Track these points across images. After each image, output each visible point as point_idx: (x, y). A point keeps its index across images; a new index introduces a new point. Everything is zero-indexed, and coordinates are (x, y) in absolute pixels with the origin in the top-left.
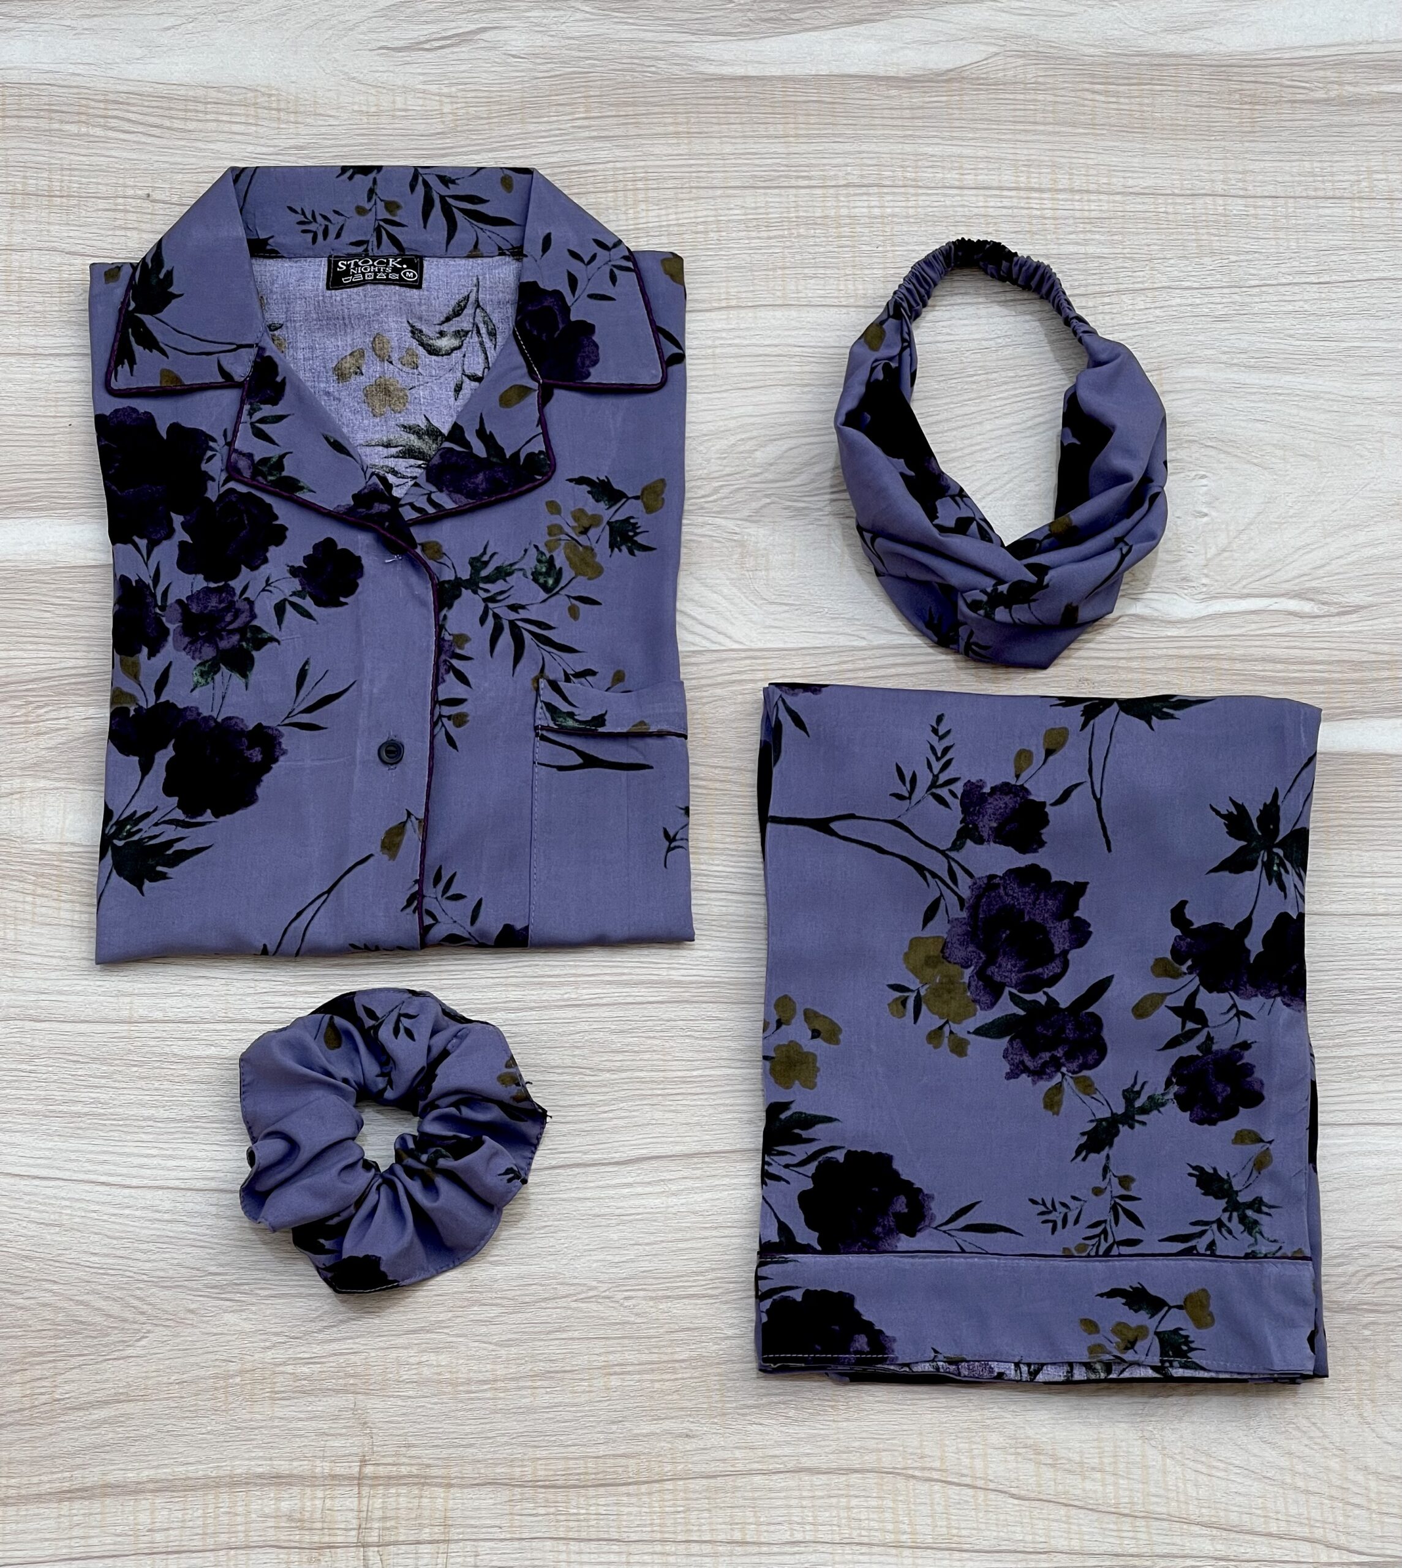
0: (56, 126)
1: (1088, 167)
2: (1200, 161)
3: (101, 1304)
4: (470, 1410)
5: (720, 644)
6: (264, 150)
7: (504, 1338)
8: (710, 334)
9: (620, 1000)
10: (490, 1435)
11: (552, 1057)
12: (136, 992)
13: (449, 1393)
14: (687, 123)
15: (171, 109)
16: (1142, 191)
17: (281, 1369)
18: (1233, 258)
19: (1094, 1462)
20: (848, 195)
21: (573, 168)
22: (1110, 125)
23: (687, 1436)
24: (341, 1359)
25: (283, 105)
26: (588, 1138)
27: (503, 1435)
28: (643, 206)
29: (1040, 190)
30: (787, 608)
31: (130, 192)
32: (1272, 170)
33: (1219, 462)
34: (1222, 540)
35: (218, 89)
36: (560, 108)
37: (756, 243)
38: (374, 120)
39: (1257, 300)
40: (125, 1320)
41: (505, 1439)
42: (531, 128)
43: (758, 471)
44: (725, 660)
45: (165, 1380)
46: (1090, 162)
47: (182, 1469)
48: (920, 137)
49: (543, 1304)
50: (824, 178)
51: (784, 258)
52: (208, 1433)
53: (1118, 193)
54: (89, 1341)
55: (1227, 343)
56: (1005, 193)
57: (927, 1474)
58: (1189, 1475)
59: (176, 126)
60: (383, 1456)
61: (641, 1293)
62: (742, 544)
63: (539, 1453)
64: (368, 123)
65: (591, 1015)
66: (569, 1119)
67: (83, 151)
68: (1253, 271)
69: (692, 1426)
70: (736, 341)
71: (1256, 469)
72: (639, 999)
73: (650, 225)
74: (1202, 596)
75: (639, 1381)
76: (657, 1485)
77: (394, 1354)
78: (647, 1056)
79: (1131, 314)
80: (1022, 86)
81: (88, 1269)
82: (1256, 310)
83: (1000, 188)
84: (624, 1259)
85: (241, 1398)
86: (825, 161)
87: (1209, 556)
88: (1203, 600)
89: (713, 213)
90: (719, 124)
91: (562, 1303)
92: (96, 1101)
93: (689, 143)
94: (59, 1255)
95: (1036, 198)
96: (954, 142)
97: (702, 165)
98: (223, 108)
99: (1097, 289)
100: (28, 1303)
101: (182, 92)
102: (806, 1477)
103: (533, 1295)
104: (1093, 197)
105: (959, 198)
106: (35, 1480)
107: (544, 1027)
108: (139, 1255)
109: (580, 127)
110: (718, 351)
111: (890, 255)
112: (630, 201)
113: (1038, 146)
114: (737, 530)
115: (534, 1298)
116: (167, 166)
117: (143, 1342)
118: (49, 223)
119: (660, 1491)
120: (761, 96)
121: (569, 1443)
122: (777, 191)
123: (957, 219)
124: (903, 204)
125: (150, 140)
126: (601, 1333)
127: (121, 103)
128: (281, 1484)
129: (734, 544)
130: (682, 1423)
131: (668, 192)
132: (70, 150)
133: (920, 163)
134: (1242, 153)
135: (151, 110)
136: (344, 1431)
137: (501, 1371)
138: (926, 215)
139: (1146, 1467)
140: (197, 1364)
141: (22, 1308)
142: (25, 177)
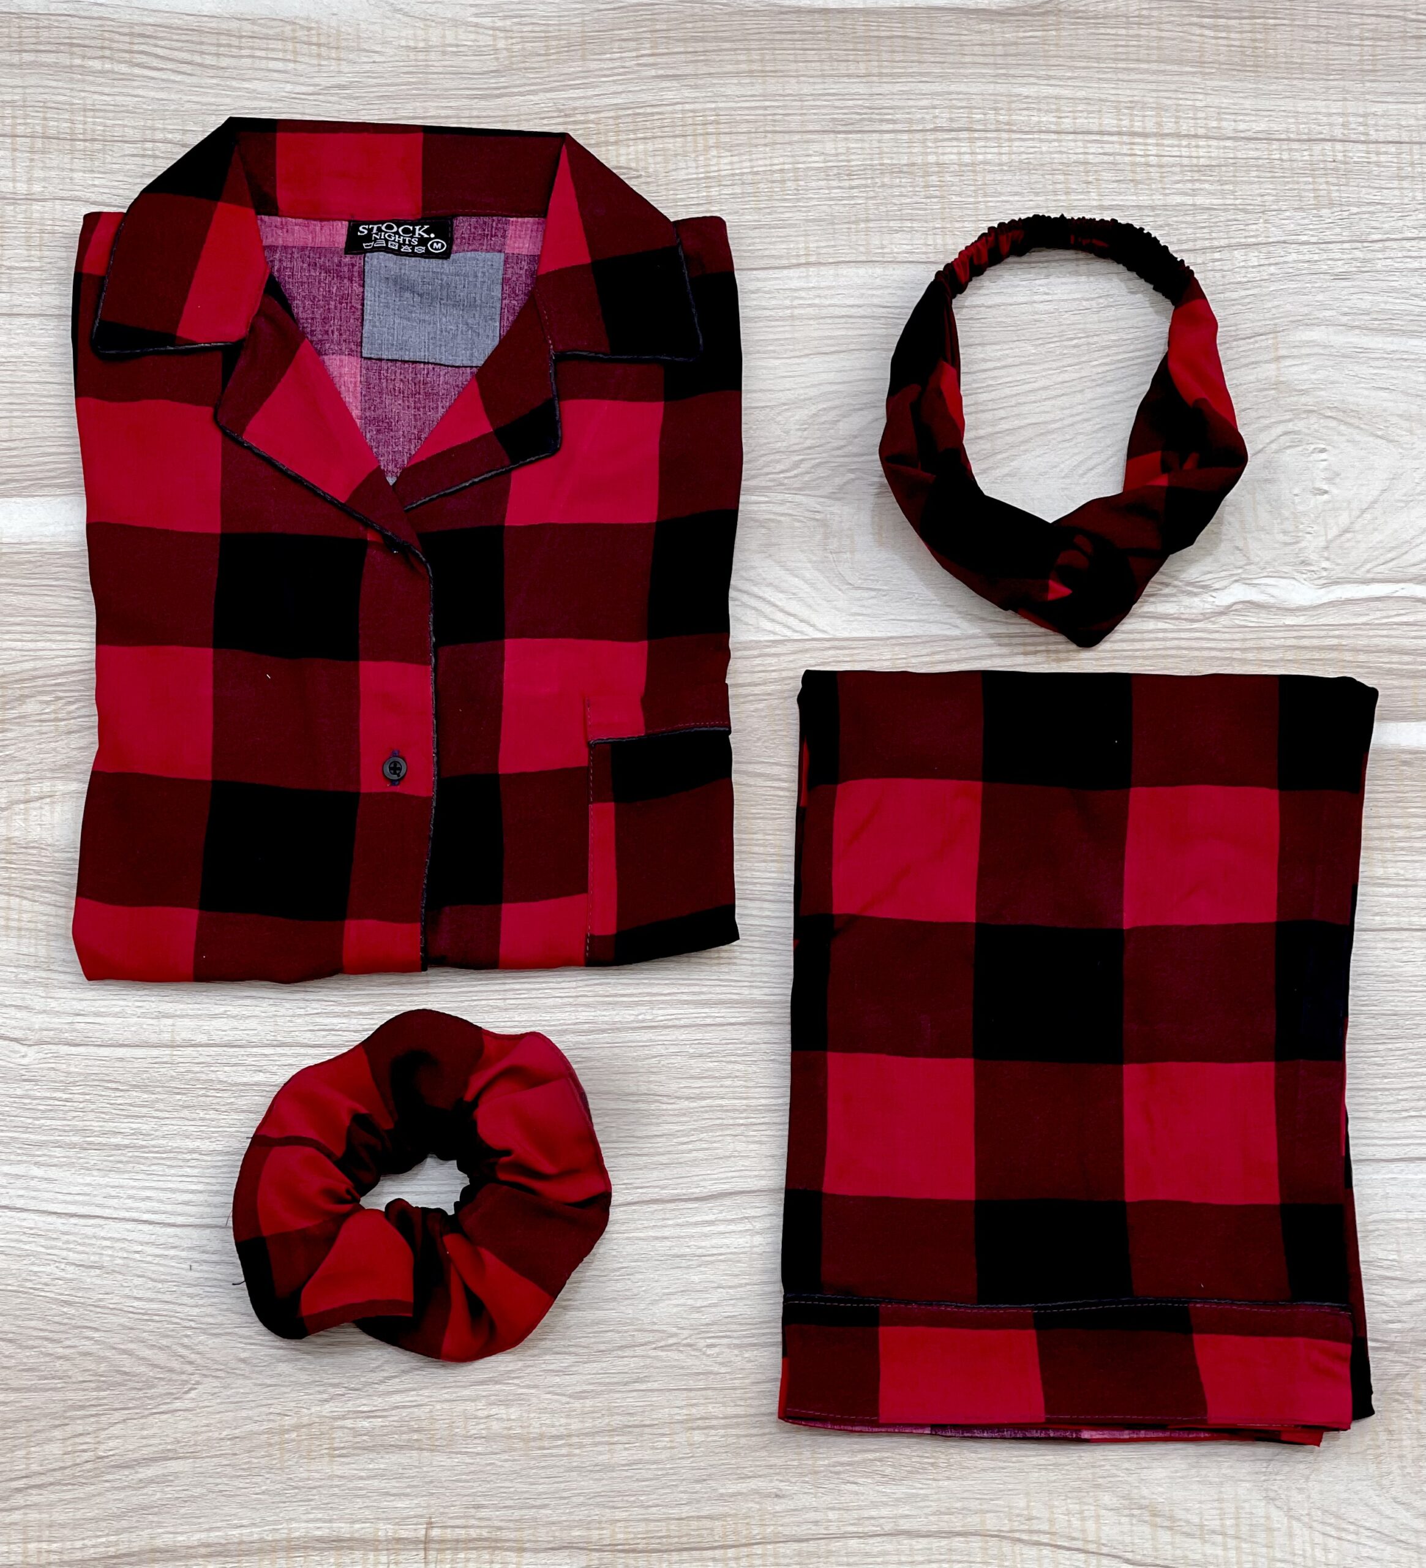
0: (78, 62)
1: (1195, 109)
2: (1318, 103)
3: (147, 1353)
4: (543, 1467)
5: (802, 632)
6: (304, 89)
7: (578, 1389)
8: (788, 293)
9: (698, 1021)
10: (565, 1494)
11: (626, 1083)
12: (178, 1013)
13: (521, 1449)
14: (761, 61)
15: (202, 43)
16: (1255, 136)
17: (339, 1423)
18: (1354, 210)
19: (1215, 1524)
20: (936, 140)
21: (638, 111)
22: (1221, 63)
23: (777, 1496)
24: (404, 1412)
25: (323, 40)
26: (667, 1171)
27: (579, 1495)
28: (714, 152)
29: (1145, 135)
30: (873, 593)
31: (159, 136)
32: (1395, 112)
33: (1340, 434)
34: (1344, 519)
35: (253, 22)
36: (624, 44)
37: (836, 193)
38: (421, 56)
39: (1380, 255)
40: (171, 1370)
41: (581, 1499)
42: (593, 65)
43: (842, 443)
44: (806, 651)
45: (216, 1435)
46: (1198, 104)
47: (236, 1532)
48: (1014, 76)
49: (620, 1353)
50: (910, 121)
51: (867, 210)
52: (263, 1493)
53: (1229, 138)
54: (133, 1394)
55: (1348, 303)
56: (1106, 138)
57: (1035, 1538)
58: (1318, 1538)
59: (208, 62)
60: (451, 1518)
61: (725, 1341)
62: (824, 523)
63: (620, 1515)
64: (416, 60)
65: (668, 1038)
66: (645, 1151)
67: (107, 90)
68: (1374, 224)
69: (782, 1485)
70: (817, 301)
71: (1380, 441)
72: (718, 1020)
73: (723, 173)
74: (1323, 581)
75: (723, 1436)
76: (745, 1549)
77: (460, 1407)
78: (728, 1082)
79: (1243, 270)
80: (1124, 19)
81: (131, 1315)
82: (1379, 267)
83: (1101, 133)
84: (705, 1303)
85: (297, 1455)
86: (911, 103)
87: (1330, 537)
88: (1324, 586)
89: (790, 160)
90: (796, 62)
91: (639, 1351)
92: (137, 1133)
93: (764, 83)
94: (100, 1300)
95: (1138, 144)
96: (1052, 82)
97: (778, 107)
98: (257, 43)
99: (1207, 244)
100: (68, 1351)
101: (213, 25)
102: (906, 1542)
103: (608, 1342)
104: (1202, 143)
105: (1056, 144)
106: (79, 1544)
107: (617, 1051)
108: (185, 1300)
109: (645, 65)
110: (797, 312)
111: (982, 206)
112: (700, 147)
113: (1142, 86)
114: (819, 508)
115: (609, 1346)
116: (198, 107)
117: (193, 1394)
118: (71, 170)
119: (748, 1556)
120: (841, 31)
121: (650, 1503)
122: (859, 136)
123: (1054, 167)
124: (996, 150)
125: (179, 78)
126: (682, 1384)
127: (148, 37)
128: (342, 1548)
129: (815, 523)
130: (771, 1481)
131: (742, 137)
132: (92, 89)
133: (1013, 105)
134: (1363, 93)
135: (179, 44)
136: (408, 1490)
137: (575, 1425)
138: (1021, 162)
139: (1270, 1530)
140: (250, 1418)
141: (60, 1358)
142: (45, 119)
